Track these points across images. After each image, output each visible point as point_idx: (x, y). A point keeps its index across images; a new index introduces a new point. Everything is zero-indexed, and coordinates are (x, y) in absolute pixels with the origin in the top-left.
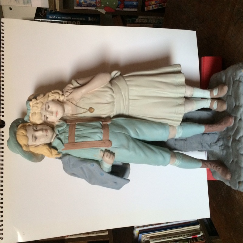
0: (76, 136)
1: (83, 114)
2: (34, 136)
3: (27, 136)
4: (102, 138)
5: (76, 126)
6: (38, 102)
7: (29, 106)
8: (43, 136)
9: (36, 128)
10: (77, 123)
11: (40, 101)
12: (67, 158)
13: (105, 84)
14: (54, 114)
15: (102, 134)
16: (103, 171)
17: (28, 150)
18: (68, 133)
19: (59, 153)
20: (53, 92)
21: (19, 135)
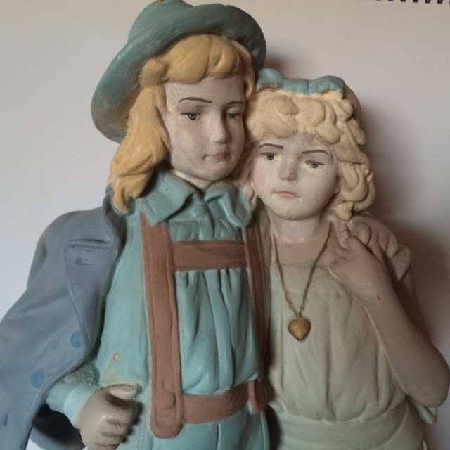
0: (198, 274)
1: (282, 292)
2: (202, 107)
3: (204, 76)
4: (193, 392)
5: (238, 270)
6: (340, 124)
7: (321, 88)
8: (202, 141)
9: (233, 116)
10: (248, 270)
11: (344, 133)
12: (110, 237)
13: (401, 384)
14: (285, 185)
15: (207, 394)
16: (51, 386)
17: (142, 82)
18: (209, 238)
19: (129, 203)
20: (370, 178)
21: (210, 44)
